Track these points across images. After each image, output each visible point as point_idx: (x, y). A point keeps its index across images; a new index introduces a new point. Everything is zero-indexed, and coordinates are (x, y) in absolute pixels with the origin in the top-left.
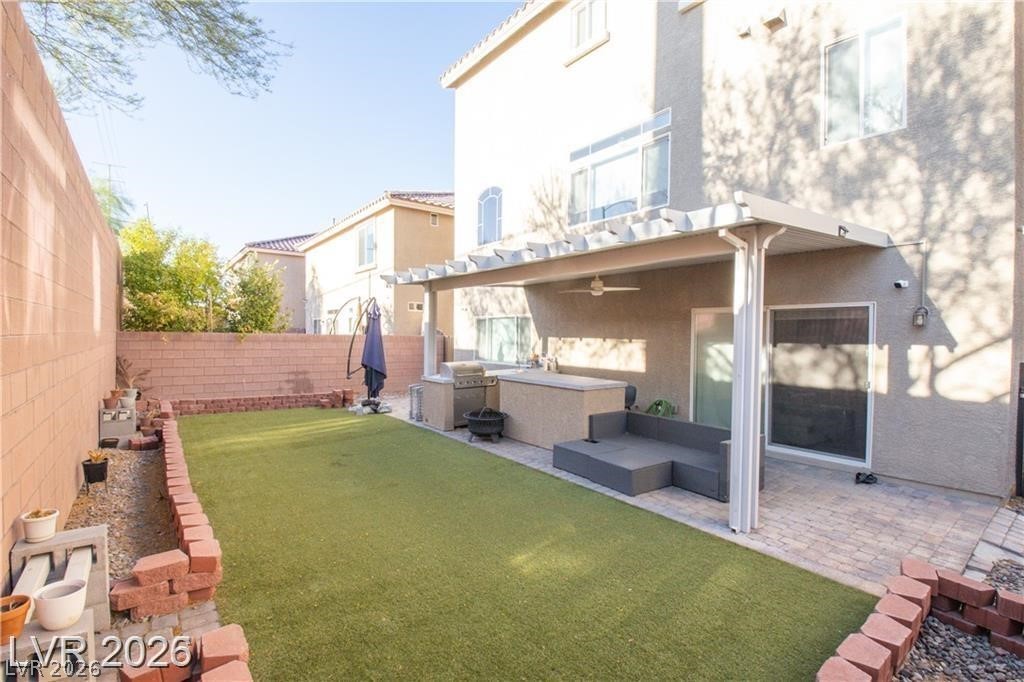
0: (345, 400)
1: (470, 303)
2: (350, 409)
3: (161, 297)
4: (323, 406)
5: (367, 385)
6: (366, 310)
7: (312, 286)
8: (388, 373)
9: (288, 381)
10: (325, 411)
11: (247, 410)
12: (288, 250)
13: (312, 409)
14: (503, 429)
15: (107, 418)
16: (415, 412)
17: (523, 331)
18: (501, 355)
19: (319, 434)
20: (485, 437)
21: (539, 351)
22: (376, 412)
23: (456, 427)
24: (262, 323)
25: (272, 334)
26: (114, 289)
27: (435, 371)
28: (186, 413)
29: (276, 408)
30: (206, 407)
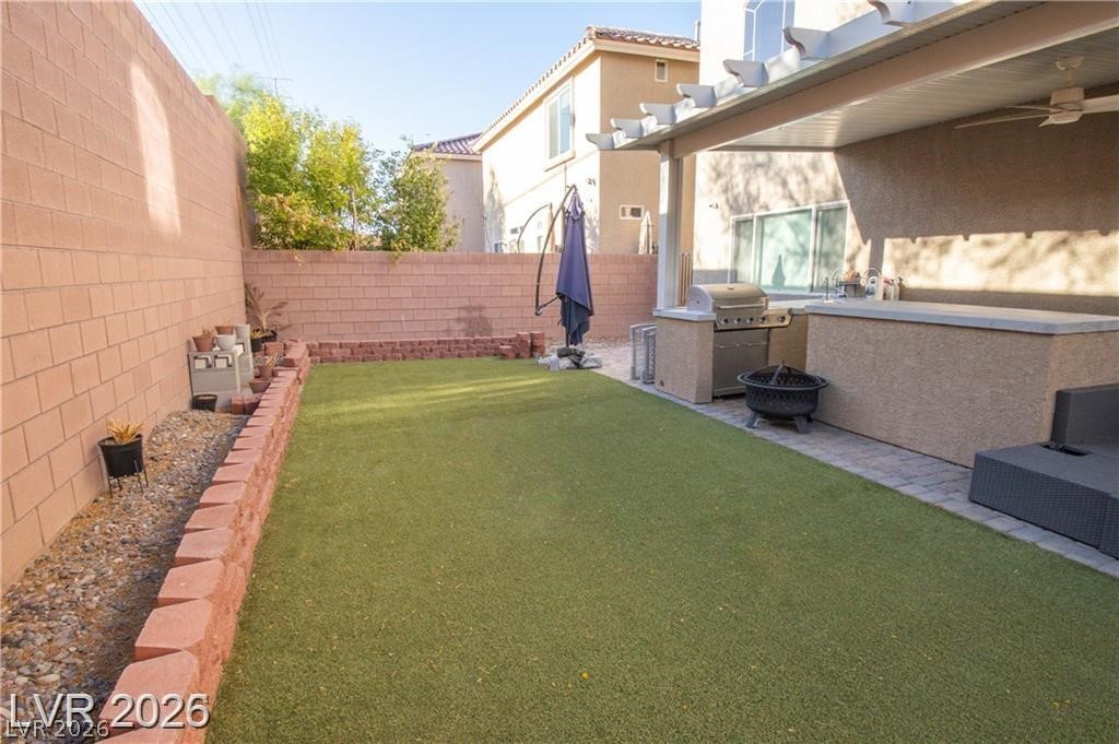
0: (533, 348)
1: (726, 191)
2: (541, 361)
3: (288, 200)
4: (504, 356)
5: (565, 325)
6: (562, 208)
7: (491, 196)
8: (596, 310)
9: (459, 320)
10: (506, 362)
11: (404, 358)
12: (461, 153)
13: (488, 361)
14: (814, 410)
15: (200, 364)
16: (641, 368)
17: (831, 231)
18: (779, 275)
19: (494, 399)
20: (782, 421)
21: (862, 265)
22: (578, 366)
23: (714, 398)
24: (423, 238)
25: (436, 253)
26: (234, 191)
27: (676, 302)
28: (329, 360)
29: (442, 356)
30: (352, 353)
